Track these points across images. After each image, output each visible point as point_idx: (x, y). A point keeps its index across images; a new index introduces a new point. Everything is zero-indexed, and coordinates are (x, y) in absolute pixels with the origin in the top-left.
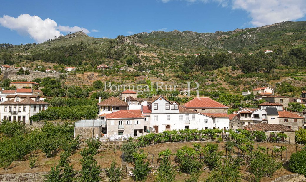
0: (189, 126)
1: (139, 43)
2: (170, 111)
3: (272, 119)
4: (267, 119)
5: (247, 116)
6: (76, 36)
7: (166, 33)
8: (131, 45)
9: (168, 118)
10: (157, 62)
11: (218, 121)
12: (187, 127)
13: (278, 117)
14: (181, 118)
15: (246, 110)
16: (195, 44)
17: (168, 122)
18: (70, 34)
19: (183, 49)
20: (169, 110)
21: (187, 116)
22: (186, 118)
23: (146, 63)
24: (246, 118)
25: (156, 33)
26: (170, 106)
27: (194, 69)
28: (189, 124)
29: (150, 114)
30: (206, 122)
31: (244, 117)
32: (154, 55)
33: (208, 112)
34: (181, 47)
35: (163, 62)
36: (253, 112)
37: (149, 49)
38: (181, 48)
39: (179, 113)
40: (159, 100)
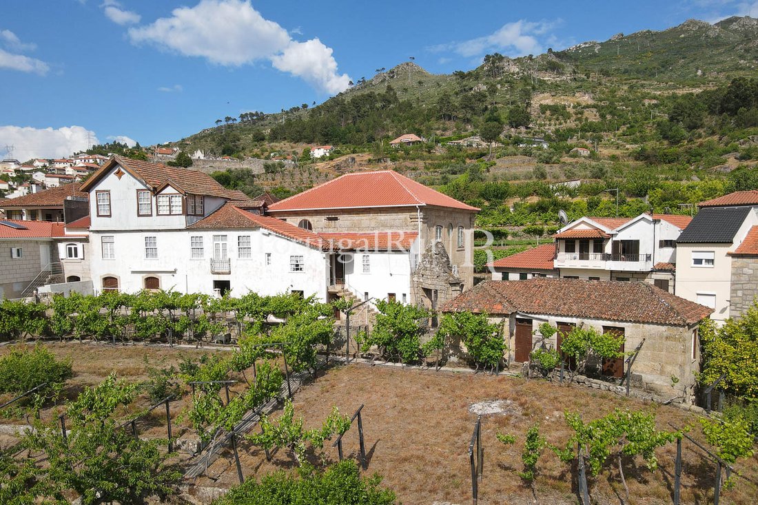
0: (229, 281)
1: (546, 70)
2: (155, 222)
3: (698, 261)
4: (674, 265)
5: (588, 251)
6: (398, 74)
7: (656, 34)
8: (522, 78)
9: (151, 251)
10: (587, 119)
11: (366, 267)
12: (223, 286)
13: (729, 254)
14: (197, 249)
15: (583, 226)
16: (749, 56)
17: (152, 266)
18: (382, 72)
19: (704, 74)
20: (151, 215)
21: (221, 242)
22: (217, 250)
23: (550, 125)
24: (582, 258)
25: (626, 38)
26: (154, 199)
27: (702, 126)
28: (230, 273)
29: (86, 233)
30: (297, 268)
31: (573, 255)
32: (586, 99)
33: (349, 228)
34: (697, 69)
35: (609, 117)
36: (614, 232)
37: (573, 84)
38: (699, 72)
39: (188, 229)
40: (112, 177)
